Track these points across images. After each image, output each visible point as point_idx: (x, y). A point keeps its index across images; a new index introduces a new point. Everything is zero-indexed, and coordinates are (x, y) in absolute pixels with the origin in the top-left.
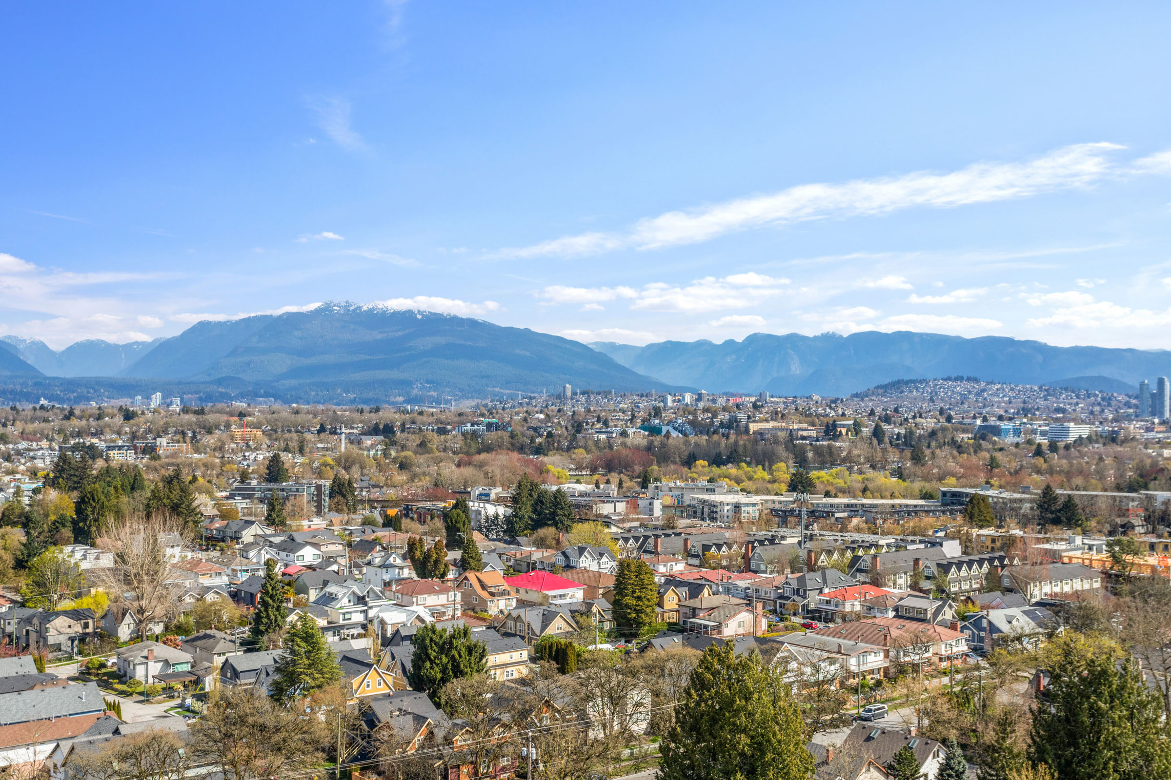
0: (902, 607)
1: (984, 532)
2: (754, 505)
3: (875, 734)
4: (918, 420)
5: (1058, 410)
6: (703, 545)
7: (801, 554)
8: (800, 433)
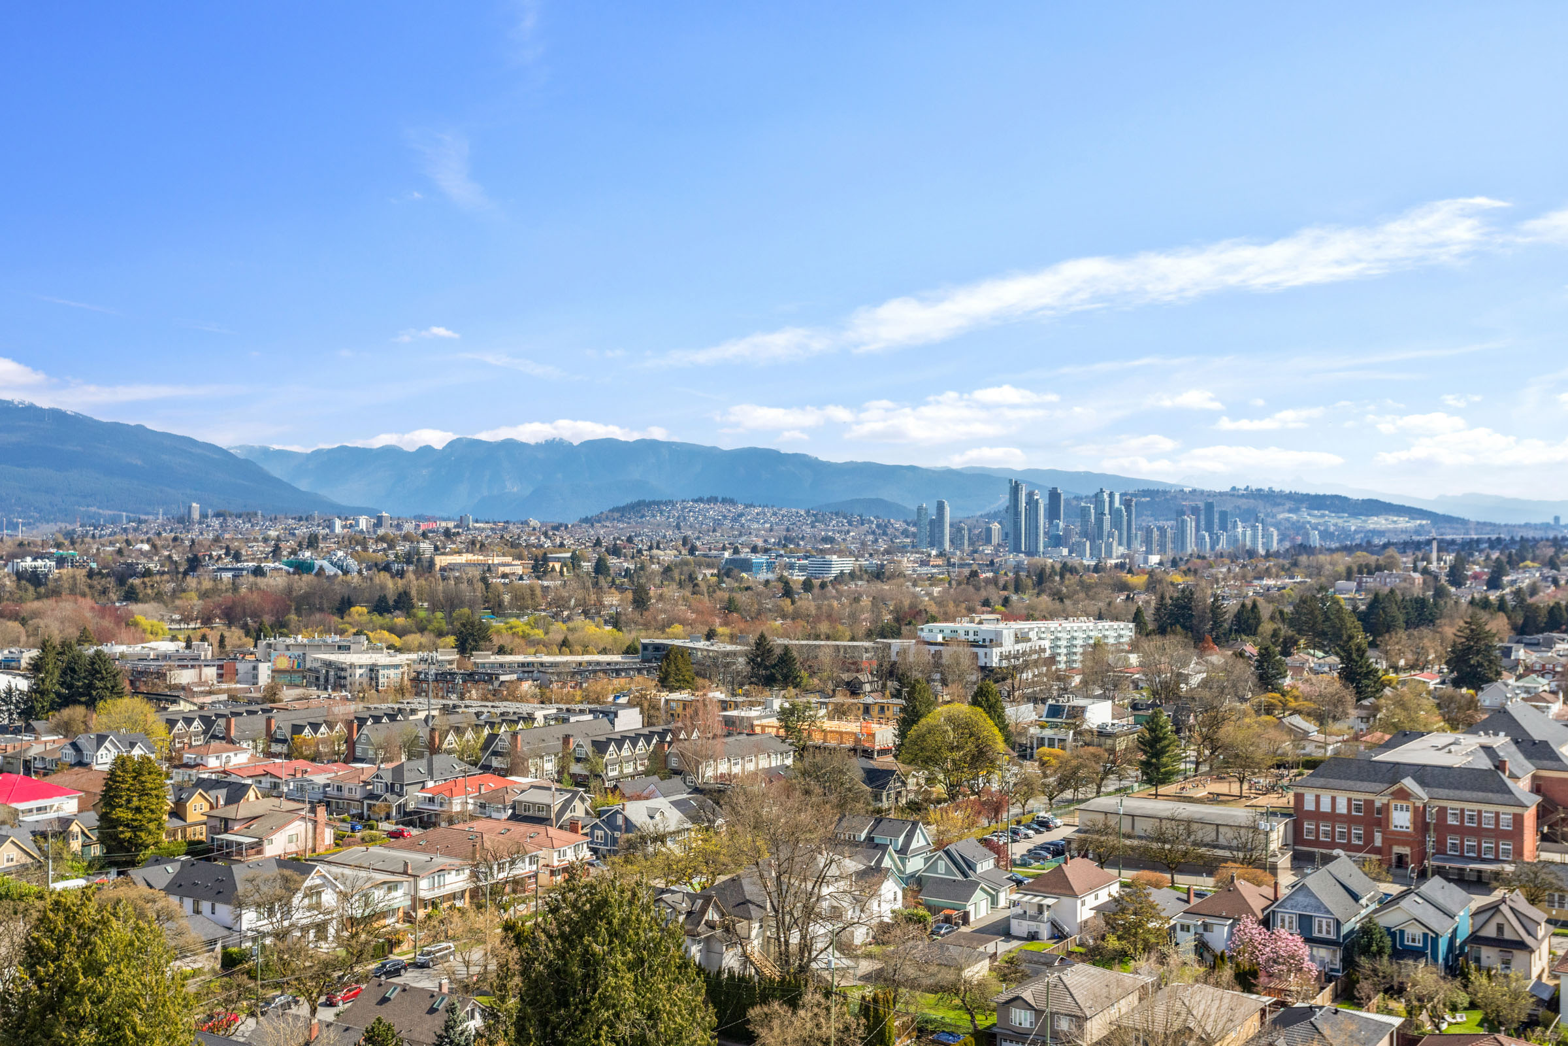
0: (520, 802)
1: (675, 696)
2: (396, 667)
3: (393, 995)
4: (655, 551)
5: (826, 540)
6: (294, 725)
7: (421, 734)
8: (501, 569)
